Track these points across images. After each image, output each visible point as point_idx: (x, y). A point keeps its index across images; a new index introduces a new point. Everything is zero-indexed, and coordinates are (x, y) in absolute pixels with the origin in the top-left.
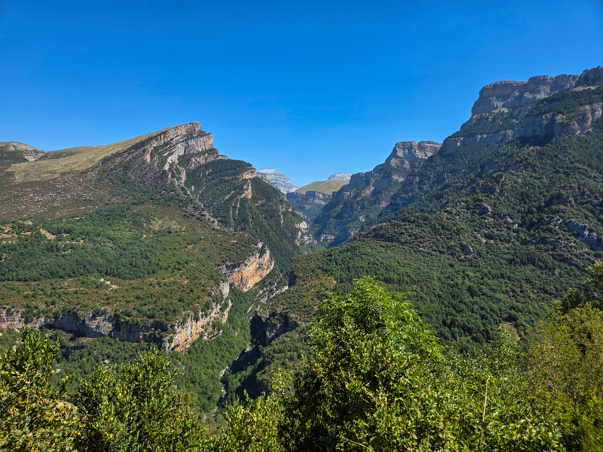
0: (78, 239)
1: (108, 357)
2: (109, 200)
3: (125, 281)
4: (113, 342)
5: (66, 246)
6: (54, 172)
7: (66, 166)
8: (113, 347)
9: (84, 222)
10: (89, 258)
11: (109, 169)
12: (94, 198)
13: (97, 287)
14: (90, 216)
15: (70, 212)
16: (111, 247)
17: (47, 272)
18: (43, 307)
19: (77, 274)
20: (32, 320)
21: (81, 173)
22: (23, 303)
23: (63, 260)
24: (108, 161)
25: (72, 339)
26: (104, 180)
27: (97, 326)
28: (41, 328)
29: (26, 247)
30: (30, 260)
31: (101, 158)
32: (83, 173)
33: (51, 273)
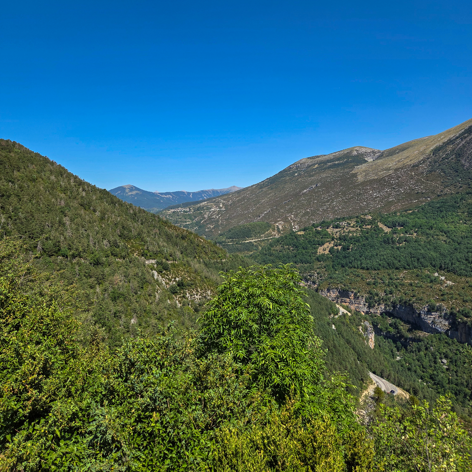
0: (411, 232)
1: (446, 357)
2: (442, 191)
3: (461, 278)
4: (450, 342)
5: (400, 238)
6: (388, 169)
7: (399, 161)
8: (451, 347)
9: (417, 215)
10: (423, 251)
11: (441, 159)
12: (426, 190)
13: (431, 281)
14: (422, 209)
15: (403, 205)
16: (444, 241)
17: (384, 263)
18: (382, 294)
19: (411, 266)
20: (374, 306)
21: (413, 166)
22: (366, 289)
23: (398, 252)
24: (439, 151)
25: (409, 330)
26: (435, 171)
27: (432, 321)
28: (381, 314)
29: (367, 239)
30: (370, 251)
31: (432, 148)
32: (415, 166)
33: (388, 264)
